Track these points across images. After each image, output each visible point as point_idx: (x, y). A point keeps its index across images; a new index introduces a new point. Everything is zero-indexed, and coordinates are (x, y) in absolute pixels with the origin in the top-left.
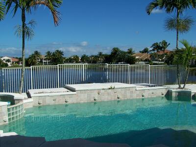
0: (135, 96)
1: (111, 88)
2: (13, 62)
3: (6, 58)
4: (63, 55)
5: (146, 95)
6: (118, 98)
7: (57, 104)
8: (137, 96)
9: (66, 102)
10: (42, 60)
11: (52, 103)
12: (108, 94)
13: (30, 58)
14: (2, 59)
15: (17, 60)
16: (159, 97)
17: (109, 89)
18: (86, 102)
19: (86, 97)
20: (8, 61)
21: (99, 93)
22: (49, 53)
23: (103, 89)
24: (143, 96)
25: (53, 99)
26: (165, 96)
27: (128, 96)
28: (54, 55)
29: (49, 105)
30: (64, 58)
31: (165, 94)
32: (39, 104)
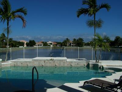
0: (66, 65)
1: (51, 60)
2: (54, 45)
3: (50, 42)
4: (83, 41)
5: (73, 65)
6: (56, 65)
7: (23, 66)
8: (67, 65)
9: (27, 65)
10: (70, 43)
11: (21, 65)
12: (50, 63)
13: (63, 42)
14: (48, 43)
15: (56, 43)
16: (82, 66)
17: (50, 60)
18: (38, 66)
19: (38, 63)
20: (51, 44)
21: (44, 62)
22: (75, 40)
23: (47, 60)
24: (71, 65)
25: (21, 63)
26: (86, 66)
27: (62, 64)
28: (78, 41)
29: (19, 66)
30: (84, 43)
31: (86, 65)
32: (14, 65)
